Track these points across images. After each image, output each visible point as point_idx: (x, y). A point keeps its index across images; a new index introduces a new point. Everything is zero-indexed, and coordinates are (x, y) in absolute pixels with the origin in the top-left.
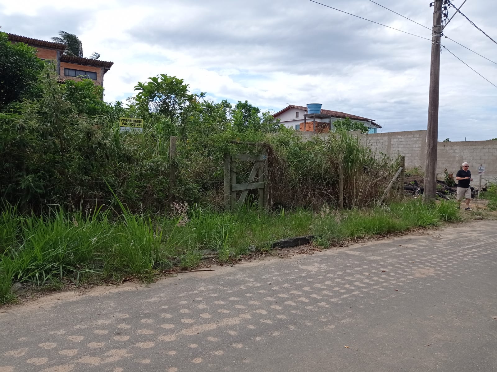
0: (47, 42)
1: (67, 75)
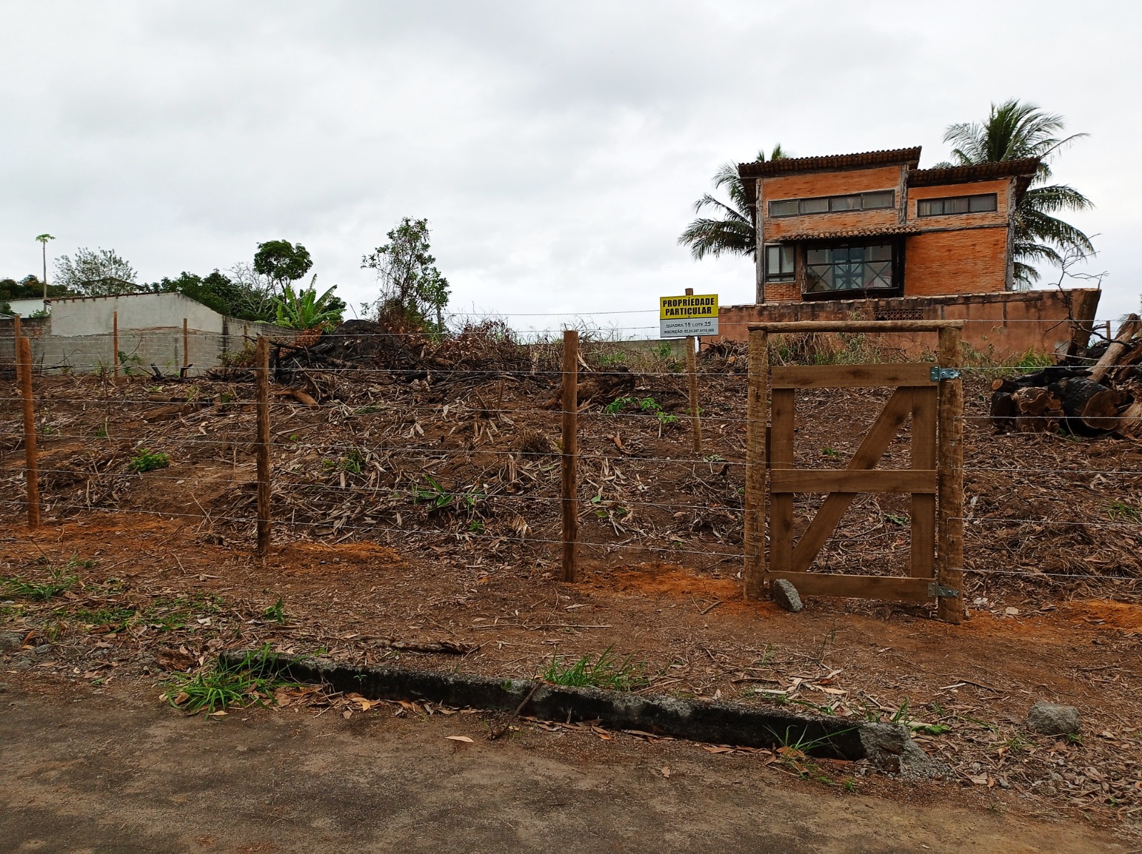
0: (878, 151)
1: (923, 216)
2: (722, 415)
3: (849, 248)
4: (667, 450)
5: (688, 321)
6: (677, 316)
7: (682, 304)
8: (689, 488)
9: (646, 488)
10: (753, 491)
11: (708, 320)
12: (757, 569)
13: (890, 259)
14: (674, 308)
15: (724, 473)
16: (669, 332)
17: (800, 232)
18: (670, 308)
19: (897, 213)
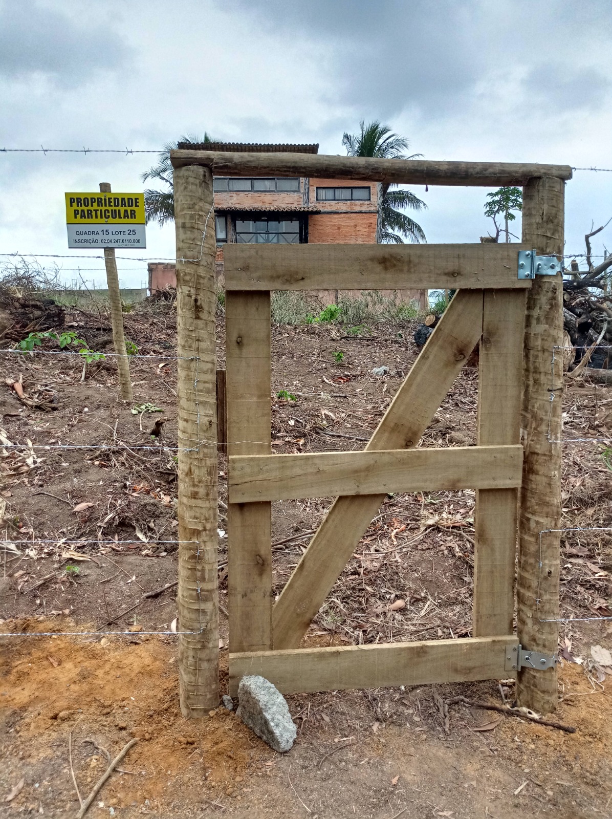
1: (320, 200)
2: (161, 353)
3: (267, 221)
4: (87, 398)
5: (105, 227)
6: (90, 221)
7: (95, 204)
8: (106, 457)
9: (39, 460)
10: (193, 502)
11: (132, 227)
12: (203, 655)
13: (298, 231)
14: (85, 209)
15: (156, 432)
16: (80, 241)
17: (230, 205)
18: (80, 209)
19: (302, 196)
